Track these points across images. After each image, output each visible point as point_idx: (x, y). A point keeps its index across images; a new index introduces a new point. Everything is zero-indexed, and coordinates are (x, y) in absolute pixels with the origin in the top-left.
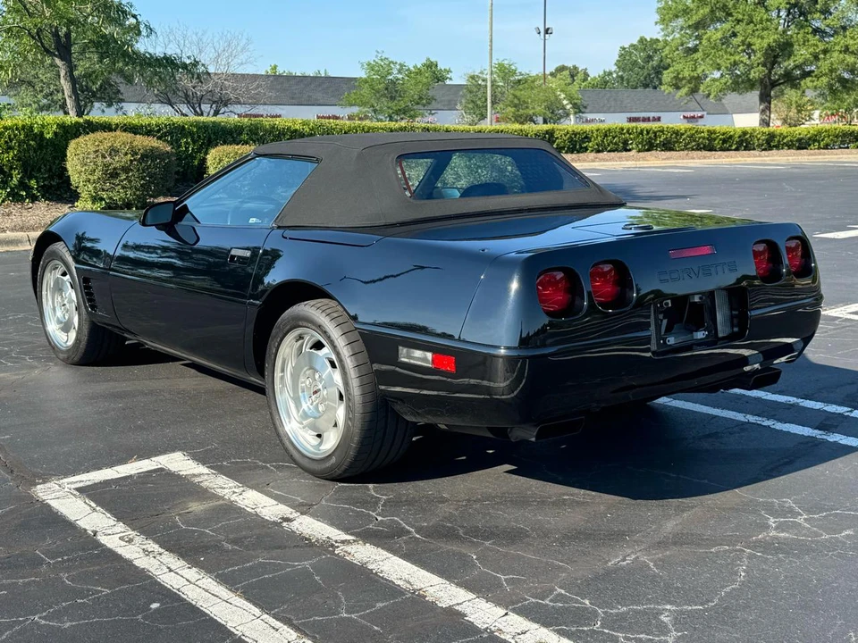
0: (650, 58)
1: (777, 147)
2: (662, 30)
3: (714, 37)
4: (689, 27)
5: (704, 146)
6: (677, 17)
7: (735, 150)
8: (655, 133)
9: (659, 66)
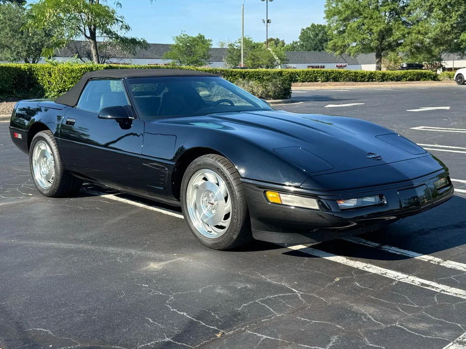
0: (317, 35)
1: (386, 80)
2: (327, 22)
3: (353, 26)
4: (341, 20)
5: (353, 79)
6: (335, 15)
7: (367, 81)
8: (329, 73)
9: (322, 39)
